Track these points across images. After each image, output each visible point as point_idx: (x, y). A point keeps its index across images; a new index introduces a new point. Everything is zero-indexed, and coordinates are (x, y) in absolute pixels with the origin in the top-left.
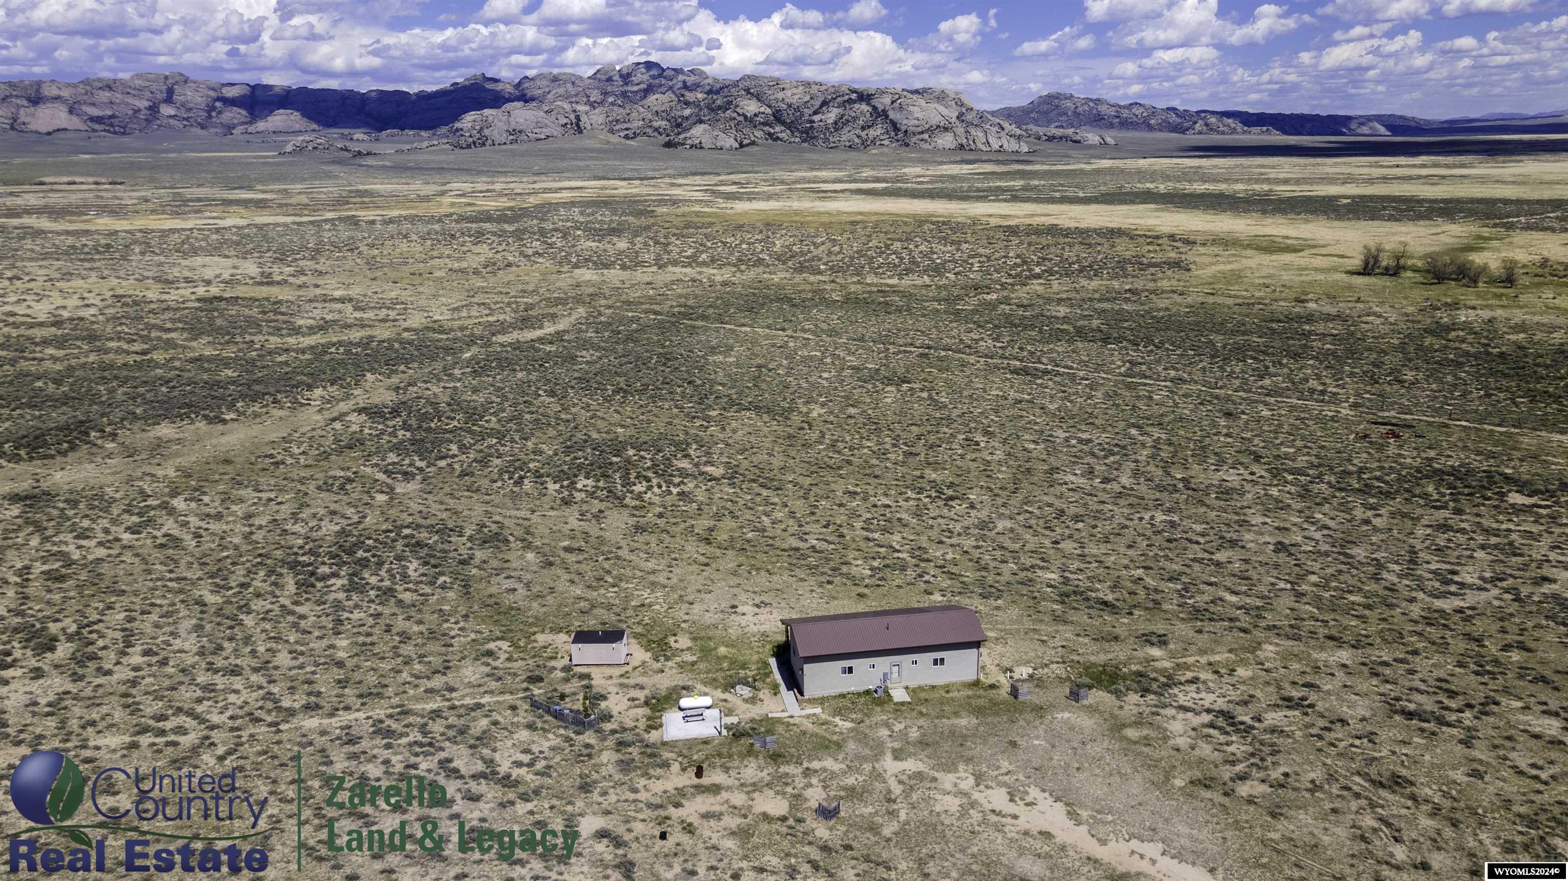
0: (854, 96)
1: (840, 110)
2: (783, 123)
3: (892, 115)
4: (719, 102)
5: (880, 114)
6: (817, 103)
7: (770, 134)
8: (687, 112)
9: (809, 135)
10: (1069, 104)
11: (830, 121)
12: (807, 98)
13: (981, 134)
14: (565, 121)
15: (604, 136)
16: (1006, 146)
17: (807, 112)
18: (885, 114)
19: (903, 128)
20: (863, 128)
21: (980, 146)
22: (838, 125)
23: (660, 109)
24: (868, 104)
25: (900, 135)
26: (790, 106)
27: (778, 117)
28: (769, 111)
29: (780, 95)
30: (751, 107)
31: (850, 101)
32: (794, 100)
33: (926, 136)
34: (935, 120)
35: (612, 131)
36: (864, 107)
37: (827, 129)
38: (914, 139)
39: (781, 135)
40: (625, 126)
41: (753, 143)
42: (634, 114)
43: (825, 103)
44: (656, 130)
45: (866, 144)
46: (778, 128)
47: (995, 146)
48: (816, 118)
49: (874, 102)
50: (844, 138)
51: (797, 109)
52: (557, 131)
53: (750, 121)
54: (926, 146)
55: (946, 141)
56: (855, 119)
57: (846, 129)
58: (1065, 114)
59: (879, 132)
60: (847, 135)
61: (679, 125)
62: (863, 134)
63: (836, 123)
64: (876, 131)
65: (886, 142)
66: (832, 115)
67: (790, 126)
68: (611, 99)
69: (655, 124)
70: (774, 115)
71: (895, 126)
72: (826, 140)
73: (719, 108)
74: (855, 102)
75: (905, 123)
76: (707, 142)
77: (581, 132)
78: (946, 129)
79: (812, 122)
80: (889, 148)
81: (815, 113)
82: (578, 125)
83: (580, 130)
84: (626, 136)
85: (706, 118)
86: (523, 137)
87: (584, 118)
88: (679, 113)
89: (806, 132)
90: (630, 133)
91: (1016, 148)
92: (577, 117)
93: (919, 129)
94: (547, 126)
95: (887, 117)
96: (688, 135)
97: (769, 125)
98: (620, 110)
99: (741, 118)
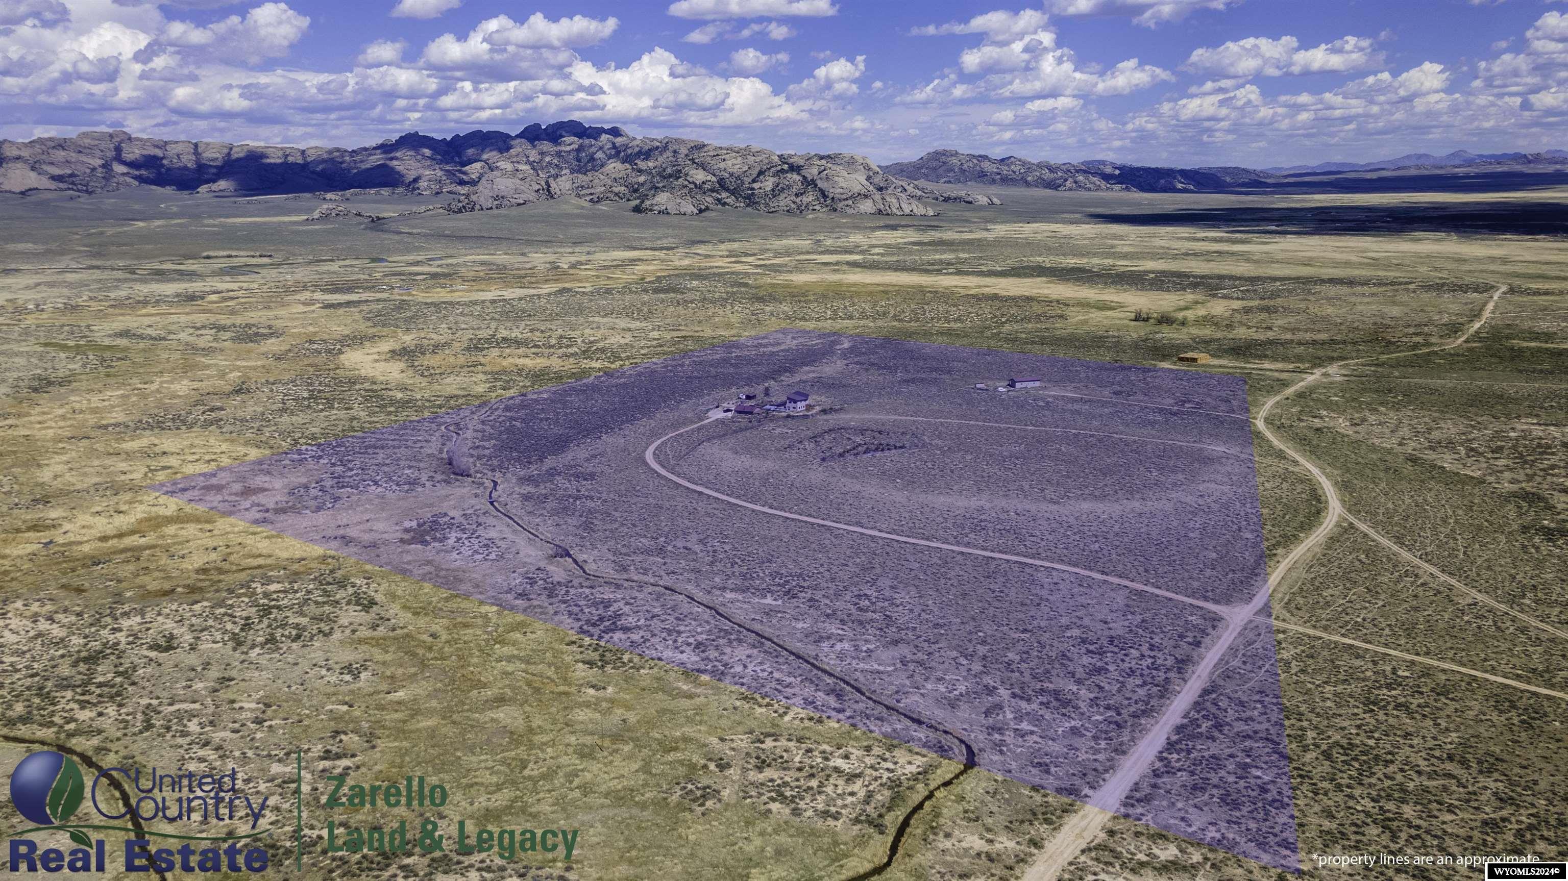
0: (786, 167)
1: (776, 179)
2: (727, 190)
3: (820, 184)
5: (809, 183)
6: (755, 173)
7: (718, 200)
8: (642, 179)
9: (751, 200)
10: (954, 160)
11: (768, 189)
12: (746, 168)
13: (894, 201)
14: (538, 187)
15: (575, 201)
16: (914, 209)
17: (747, 180)
18: (813, 183)
19: (831, 196)
20: (797, 195)
21: (894, 211)
22: (776, 192)
23: (617, 176)
24: (799, 174)
25: (829, 202)
26: (731, 175)
27: (722, 183)
28: (714, 179)
29: (722, 165)
30: (699, 176)
31: (782, 171)
32: (735, 170)
33: (850, 202)
34: (857, 188)
35: (578, 196)
36: (796, 177)
37: (766, 195)
38: (840, 205)
39: (728, 201)
40: (589, 191)
41: (706, 209)
42: (597, 181)
43: (761, 173)
44: (617, 194)
45: (801, 210)
46: (724, 195)
47: (907, 210)
48: (755, 186)
49: (803, 172)
50: (782, 204)
51: (738, 178)
52: (532, 196)
53: (699, 187)
54: (852, 211)
55: (867, 206)
56: (789, 187)
57: (782, 196)
58: (952, 170)
59: (810, 199)
60: (784, 201)
62: (798, 200)
63: (773, 190)
64: (809, 198)
65: (817, 207)
66: (768, 183)
67: (733, 193)
69: (616, 190)
70: (718, 182)
71: (823, 193)
72: (767, 205)
73: (670, 176)
74: (787, 172)
75: (831, 192)
77: (552, 197)
78: (864, 195)
79: (753, 189)
80: (822, 213)
81: (754, 181)
82: (548, 191)
83: (551, 195)
84: (591, 201)
85: (661, 185)
86: (506, 202)
87: (553, 185)
88: (635, 180)
89: (749, 197)
90: (595, 198)
91: (923, 212)
92: (547, 183)
93: (844, 197)
94: (524, 192)
95: (816, 185)
96: (654, 202)
97: (717, 192)
98: (585, 178)
99: (692, 186)
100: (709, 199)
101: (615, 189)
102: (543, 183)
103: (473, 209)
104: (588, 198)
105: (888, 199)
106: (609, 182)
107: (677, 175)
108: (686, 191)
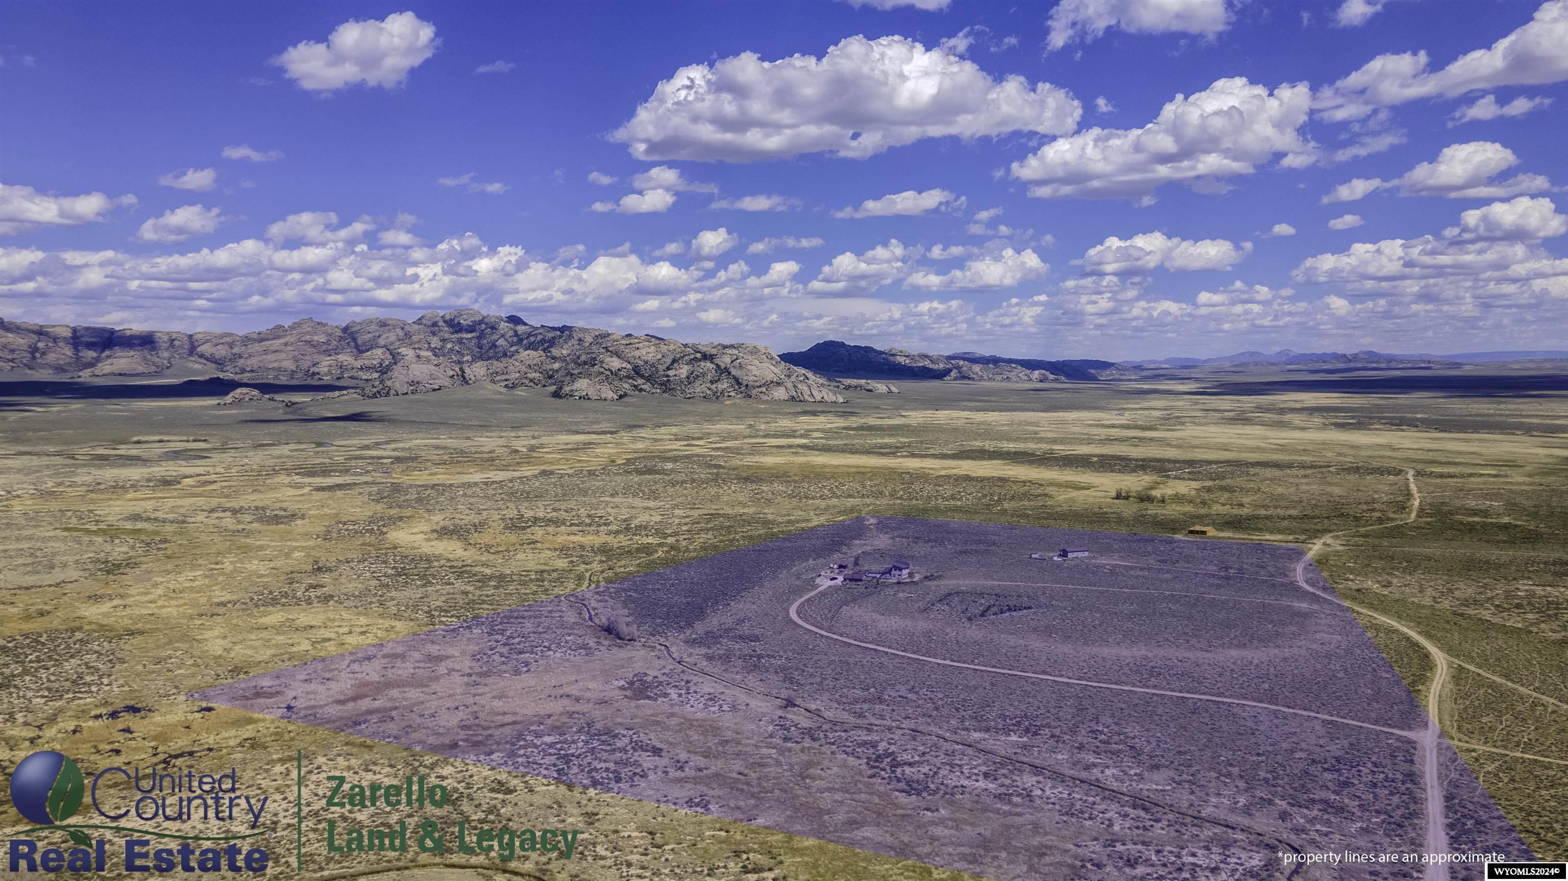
0: (698, 355)
1: (689, 367)
2: (642, 376)
3: (734, 372)
4: (583, 358)
5: (724, 371)
6: (669, 361)
7: (635, 386)
8: (556, 366)
9: (667, 386)
11: (683, 376)
12: (659, 356)
13: (806, 388)
14: (452, 373)
15: (490, 386)
16: (826, 397)
17: (661, 368)
18: (727, 371)
19: (745, 383)
20: (712, 382)
21: (807, 398)
22: (691, 379)
23: (532, 363)
24: (712, 362)
25: (743, 389)
26: (646, 362)
27: (637, 370)
28: (629, 366)
29: (637, 354)
30: (615, 363)
31: (695, 359)
32: (649, 357)
33: (764, 389)
34: (770, 377)
35: (493, 381)
36: (709, 365)
37: (682, 382)
38: (754, 392)
39: (644, 387)
40: (504, 377)
41: (625, 395)
42: (511, 367)
43: (674, 361)
44: (531, 380)
45: (717, 396)
46: (640, 381)
47: (818, 398)
48: (671, 373)
49: (716, 361)
50: (698, 390)
51: (653, 365)
52: (447, 382)
53: (615, 374)
54: (765, 398)
55: (780, 393)
56: (704, 374)
57: (698, 383)
59: (725, 385)
60: (700, 388)
61: (551, 377)
62: (713, 387)
63: (688, 377)
64: (724, 385)
65: (732, 394)
66: (683, 371)
67: (648, 379)
68: (449, 346)
69: (531, 376)
70: (633, 370)
71: (737, 381)
72: (683, 391)
73: (585, 363)
74: (700, 360)
75: (745, 379)
76: (592, 393)
77: (467, 383)
78: (778, 384)
79: (668, 376)
80: (738, 400)
81: (668, 369)
82: (463, 376)
83: (465, 381)
84: (506, 386)
85: (576, 372)
86: (421, 388)
87: (468, 371)
88: (549, 367)
89: (663, 384)
90: (510, 383)
91: (834, 399)
92: (462, 370)
93: (758, 384)
94: (439, 378)
95: (730, 373)
96: (574, 388)
97: (632, 378)
98: (499, 364)
99: (608, 373)
100: (626, 386)
101: (529, 375)
102: (457, 369)
103: (388, 394)
104: (503, 384)
105: (799, 386)
106: (524, 369)
107: (592, 362)
108: (602, 377)
